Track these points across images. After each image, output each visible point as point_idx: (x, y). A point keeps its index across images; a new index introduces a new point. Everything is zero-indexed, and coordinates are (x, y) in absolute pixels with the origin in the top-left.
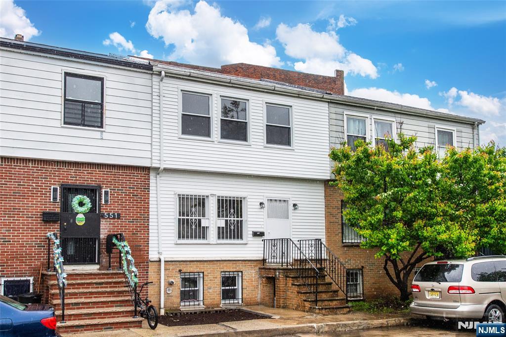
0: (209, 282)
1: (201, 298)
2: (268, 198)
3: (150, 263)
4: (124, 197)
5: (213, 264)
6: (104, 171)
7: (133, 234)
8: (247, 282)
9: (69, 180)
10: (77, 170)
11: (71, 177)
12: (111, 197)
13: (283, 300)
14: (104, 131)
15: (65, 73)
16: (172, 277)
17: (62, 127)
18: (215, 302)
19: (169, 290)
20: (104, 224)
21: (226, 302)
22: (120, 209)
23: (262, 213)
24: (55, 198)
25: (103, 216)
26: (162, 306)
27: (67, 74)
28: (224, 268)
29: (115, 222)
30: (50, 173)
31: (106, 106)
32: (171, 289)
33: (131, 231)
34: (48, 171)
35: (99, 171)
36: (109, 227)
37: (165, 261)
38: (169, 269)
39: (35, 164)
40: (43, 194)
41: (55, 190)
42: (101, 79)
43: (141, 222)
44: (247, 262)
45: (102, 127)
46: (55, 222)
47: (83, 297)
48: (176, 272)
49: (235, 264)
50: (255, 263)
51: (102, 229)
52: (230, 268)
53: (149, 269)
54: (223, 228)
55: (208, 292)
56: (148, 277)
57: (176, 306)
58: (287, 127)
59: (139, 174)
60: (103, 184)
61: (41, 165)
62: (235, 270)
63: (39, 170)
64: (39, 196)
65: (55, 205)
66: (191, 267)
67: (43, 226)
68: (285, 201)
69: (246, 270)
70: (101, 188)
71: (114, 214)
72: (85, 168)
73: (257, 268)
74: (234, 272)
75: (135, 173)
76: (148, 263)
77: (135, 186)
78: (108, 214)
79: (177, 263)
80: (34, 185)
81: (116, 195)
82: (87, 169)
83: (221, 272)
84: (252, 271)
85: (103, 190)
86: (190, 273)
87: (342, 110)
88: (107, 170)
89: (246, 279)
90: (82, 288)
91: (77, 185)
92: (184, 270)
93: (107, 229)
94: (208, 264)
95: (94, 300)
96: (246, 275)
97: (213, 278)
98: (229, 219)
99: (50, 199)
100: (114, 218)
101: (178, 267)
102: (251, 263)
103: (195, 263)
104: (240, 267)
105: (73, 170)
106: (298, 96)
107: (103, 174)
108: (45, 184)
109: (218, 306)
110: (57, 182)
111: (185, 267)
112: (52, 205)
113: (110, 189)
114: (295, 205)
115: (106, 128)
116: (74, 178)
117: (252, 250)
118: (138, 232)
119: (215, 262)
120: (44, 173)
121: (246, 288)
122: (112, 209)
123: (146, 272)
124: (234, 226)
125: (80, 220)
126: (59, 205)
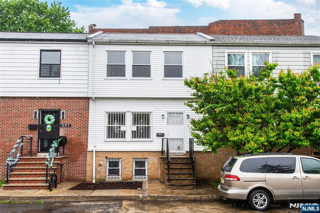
0: (125, 164)
1: (120, 174)
2: (168, 112)
3: (88, 153)
4: (73, 115)
5: (128, 153)
6: (62, 101)
7: (78, 136)
8: (151, 165)
9: (43, 107)
10: (48, 101)
11: (44, 105)
12: (66, 115)
13: (162, 178)
14: (61, 79)
15: (41, 50)
16: (101, 160)
17: (38, 79)
18: (129, 177)
19: (99, 168)
20: (62, 130)
21: (136, 177)
22: (71, 122)
23: (164, 122)
24: (35, 117)
25: (61, 126)
26: (94, 177)
27: (41, 51)
28: (135, 156)
29: (68, 129)
30: (33, 104)
31: (62, 65)
32: (100, 168)
33: (77, 134)
34: (32, 102)
35: (60, 101)
36: (64, 132)
37: (96, 151)
38: (100, 156)
39: (26, 100)
40: (29, 115)
41: (36, 113)
42: (60, 51)
43: (83, 129)
44: (151, 153)
45: (59, 77)
46: (36, 130)
47: (28, 171)
48: (103, 158)
49: (143, 154)
50: (157, 154)
51: (61, 133)
52: (139, 156)
53: (87, 156)
54: (135, 131)
55: (125, 171)
56: (86, 160)
57: (104, 178)
58: (180, 66)
59: (83, 101)
60: (62, 108)
61: (29, 100)
62: (142, 157)
63: (28, 102)
64: (28, 116)
65: (36, 120)
66: (113, 155)
67: (29, 132)
68: (180, 113)
69: (150, 158)
70: (60, 110)
71: (67, 125)
72: (52, 100)
73: (158, 157)
74: (142, 158)
75: (80, 101)
76: (86, 152)
77: (80, 108)
78: (64, 125)
79: (104, 152)
80: (25, 110)
81: (69, 114)
82: (53, 100)
83: (133, 158)
84: (155, 158)
85: (62, 112)
86: (112, 158)
87: (223, 50)
88: (64, 100)
89: (150, 163)
90: (32, 166)
91: (52, 110)
92: (109, 157)
93: (63, 133)
94: (124, 153)
95: (34, 173)
96: (150, 161)
97: (128, 162)
98: (139, 126)
99: (33, 118)
100: (67, 127)
101: (105, 155)
102: (154, 153)
103: (116, 153)
104: (146, 155)
105: (45, 102)
106: (187, 44)
107: (62, 103)
108: (31, 109)
109: (131, 179)
110: (37, 108)
111: (109, 155)
112: (34, 120)
113: (65, 111)
114: (188, 115)
115: (62, 77)
116: (46, 106)
117: (155, 145)
118: (82, 134)
119: (129, 152)
120: (30, 104)
121: (150, 169)
122: (67, 122)
123: (86, 158)
124: (143, 130)
125: (49, 128)
126: (37, 120)
